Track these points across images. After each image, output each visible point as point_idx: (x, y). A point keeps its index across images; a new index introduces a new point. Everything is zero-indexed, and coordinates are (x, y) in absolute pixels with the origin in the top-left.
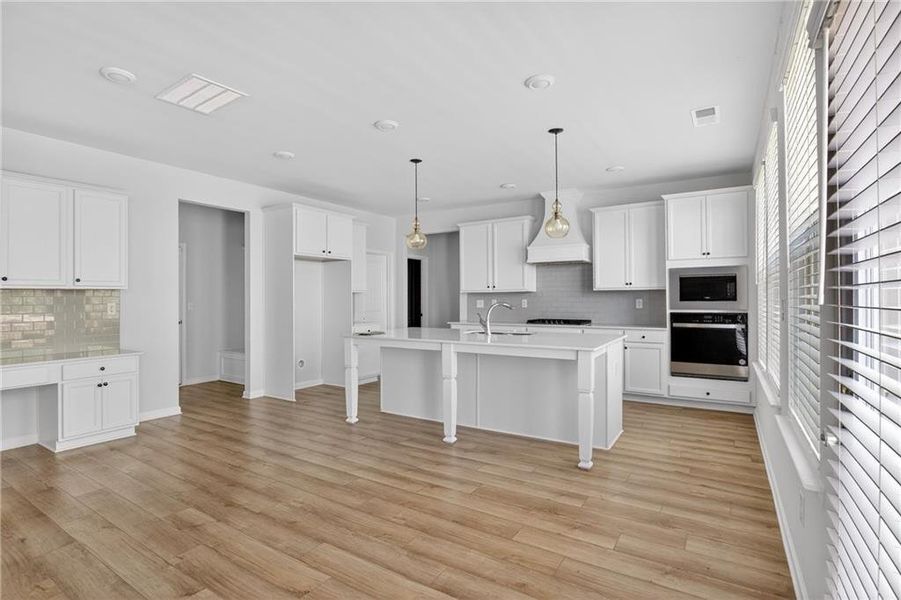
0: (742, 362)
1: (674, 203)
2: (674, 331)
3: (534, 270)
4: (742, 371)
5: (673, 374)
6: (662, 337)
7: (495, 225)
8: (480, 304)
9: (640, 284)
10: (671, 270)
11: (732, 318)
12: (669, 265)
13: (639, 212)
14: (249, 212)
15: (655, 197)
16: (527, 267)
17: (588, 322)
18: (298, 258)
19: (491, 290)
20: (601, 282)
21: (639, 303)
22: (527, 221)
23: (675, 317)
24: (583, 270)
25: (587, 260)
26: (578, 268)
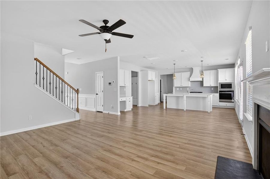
0: (233, 99)
1: (220, 71)
2: (220, 94)
3: (190, 82)
4: (233, 101)
5: (220, 102)
6: (217, 95)
7: (182, 74)
8: (178, 89)
9: (213, 85)
10: (219, 83)
11: (231, 91)
12: (219, 82)
13: (213, 72)
14: (139, 72)
15: (216, 69)
16: (189, 82)
17: (202, 92)
18: (149, 80)
19: (181, 86)
20: (204, 85)
21: (212, 89)
22: (189, 73)
23: (220, 91)
24: (201, 82)
25: (202, 80)
26: (200, 82)
